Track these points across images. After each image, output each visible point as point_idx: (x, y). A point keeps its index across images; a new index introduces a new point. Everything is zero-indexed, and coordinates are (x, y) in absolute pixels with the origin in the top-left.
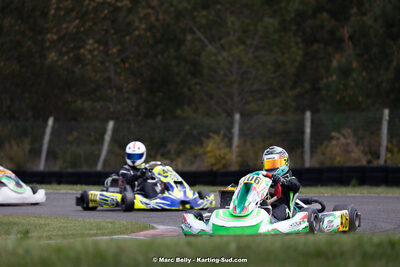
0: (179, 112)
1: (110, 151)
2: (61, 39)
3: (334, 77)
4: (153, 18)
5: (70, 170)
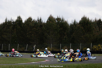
0: (44, 43)
2: (29, 34)
3: (64, 39)
4: (41, 32)
5: (30, 51)
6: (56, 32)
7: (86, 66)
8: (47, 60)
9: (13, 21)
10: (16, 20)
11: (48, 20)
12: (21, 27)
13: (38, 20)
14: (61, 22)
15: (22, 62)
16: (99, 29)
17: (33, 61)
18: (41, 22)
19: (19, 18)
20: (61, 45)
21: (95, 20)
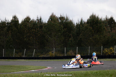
0: (45, 48)
1: (35, 54)
2: (26, 37)
3: (70, 42)
4: (41, 33)
5: (28, 57)
6: (60, 33)
7: (95, 73)
8: (49, 67)
9: (7, 22)
10: (11, 20)
11: (49, 19)
12: (17, 28)
13: (38, 20)
14: (65, 22)
15: (19, 70)
16: (111, 29)
17: (32, 69)
18: (41, 22)
19: (15, 17)
20: (65, 49)
21: (106, 18)
